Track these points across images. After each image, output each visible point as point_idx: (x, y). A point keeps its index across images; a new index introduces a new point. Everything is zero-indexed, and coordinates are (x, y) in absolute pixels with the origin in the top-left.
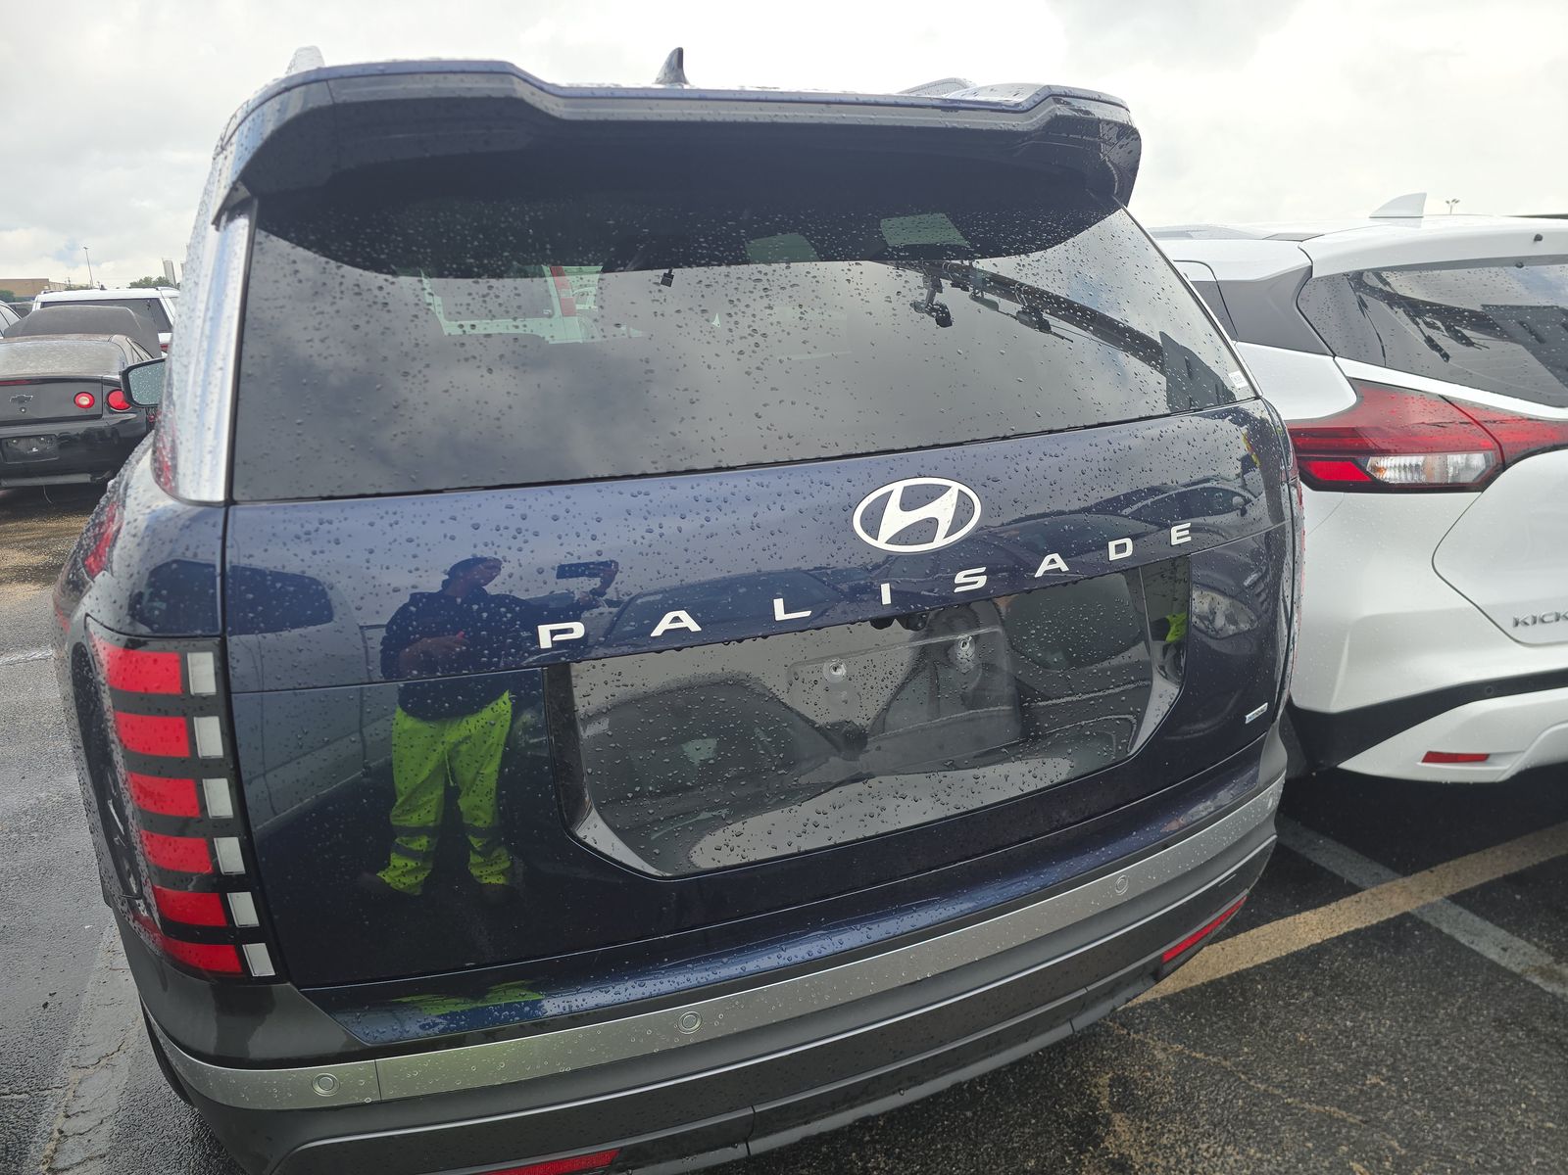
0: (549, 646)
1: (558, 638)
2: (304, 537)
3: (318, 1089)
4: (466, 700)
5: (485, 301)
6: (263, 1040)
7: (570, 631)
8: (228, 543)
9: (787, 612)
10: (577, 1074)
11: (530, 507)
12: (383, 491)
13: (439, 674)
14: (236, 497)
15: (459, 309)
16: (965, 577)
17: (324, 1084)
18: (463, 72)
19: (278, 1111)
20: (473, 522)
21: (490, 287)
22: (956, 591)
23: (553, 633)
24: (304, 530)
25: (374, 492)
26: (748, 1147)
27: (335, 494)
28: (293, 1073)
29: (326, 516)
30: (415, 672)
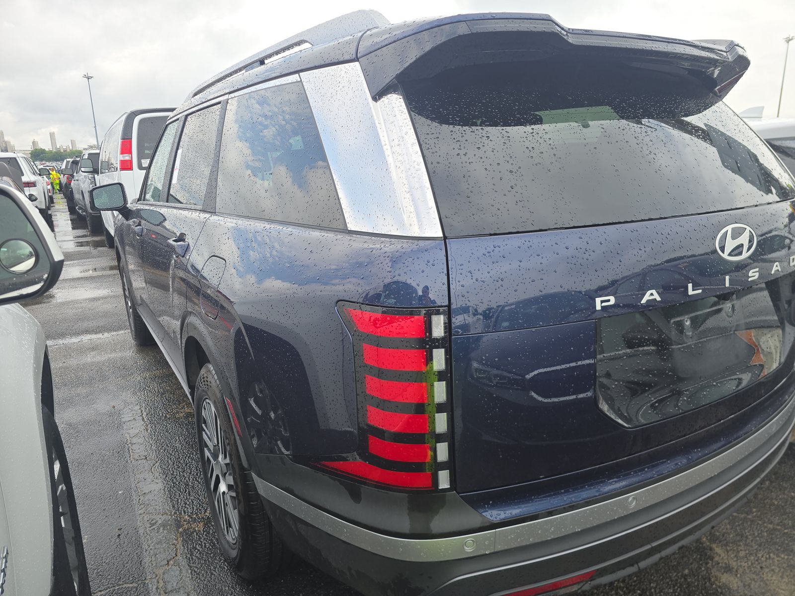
0: (600, 309)
1: (604, 304)
2: (488, 255)
3: (466, 548)
4: (562, 337)
5: (533, 136)
6: (438, 523)
7: (609, 301)
8: (449, 259)
9: (693, 290)
10: (584, 532)
11: (589, 238)
12: (520, 230)
13: (551, 324)
14: (447, 235)
15: (523, 139)
16: (753, 273)
17: (468, 544)
18: (531, 19)
19: (441, 562)
20: (566, 245)
21: (533, 129)
22: (749, 280)
23: (602, 302)
24: (487, 251)
25: (516, 231)
26: (638, 566)
27: (498, 232)
28: (455, 539)
29: (497, 243)
30: (541, 323)
